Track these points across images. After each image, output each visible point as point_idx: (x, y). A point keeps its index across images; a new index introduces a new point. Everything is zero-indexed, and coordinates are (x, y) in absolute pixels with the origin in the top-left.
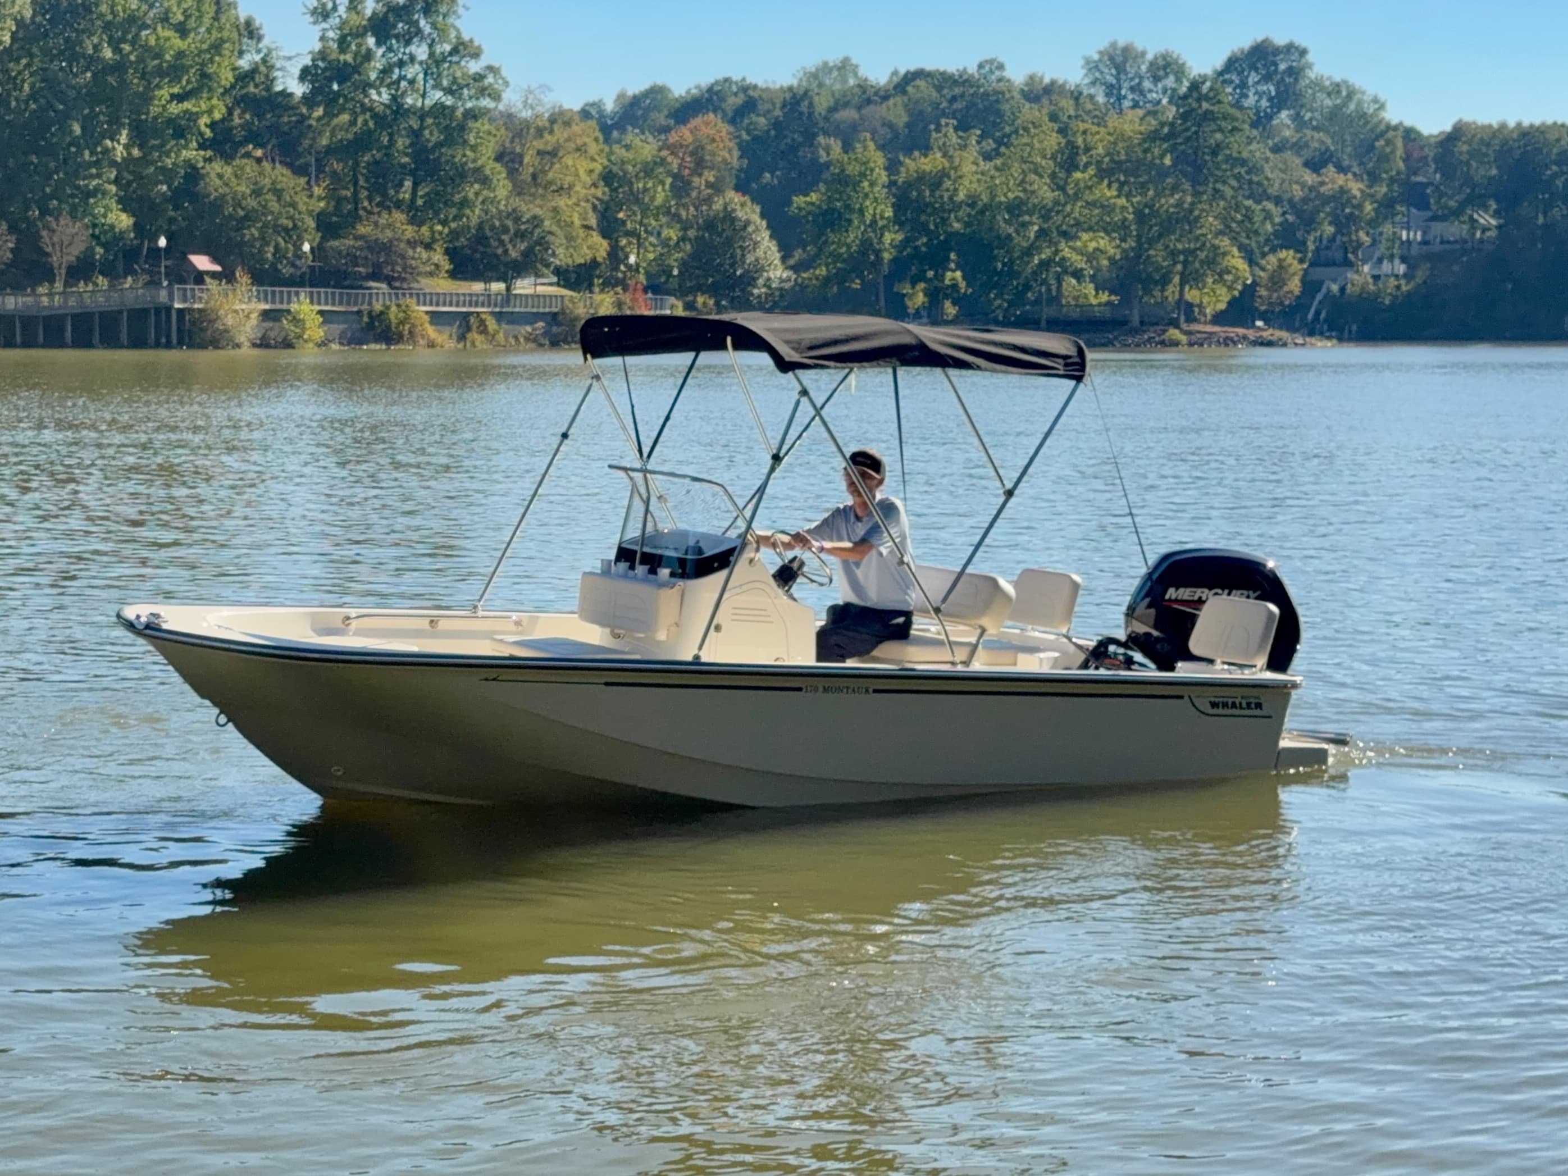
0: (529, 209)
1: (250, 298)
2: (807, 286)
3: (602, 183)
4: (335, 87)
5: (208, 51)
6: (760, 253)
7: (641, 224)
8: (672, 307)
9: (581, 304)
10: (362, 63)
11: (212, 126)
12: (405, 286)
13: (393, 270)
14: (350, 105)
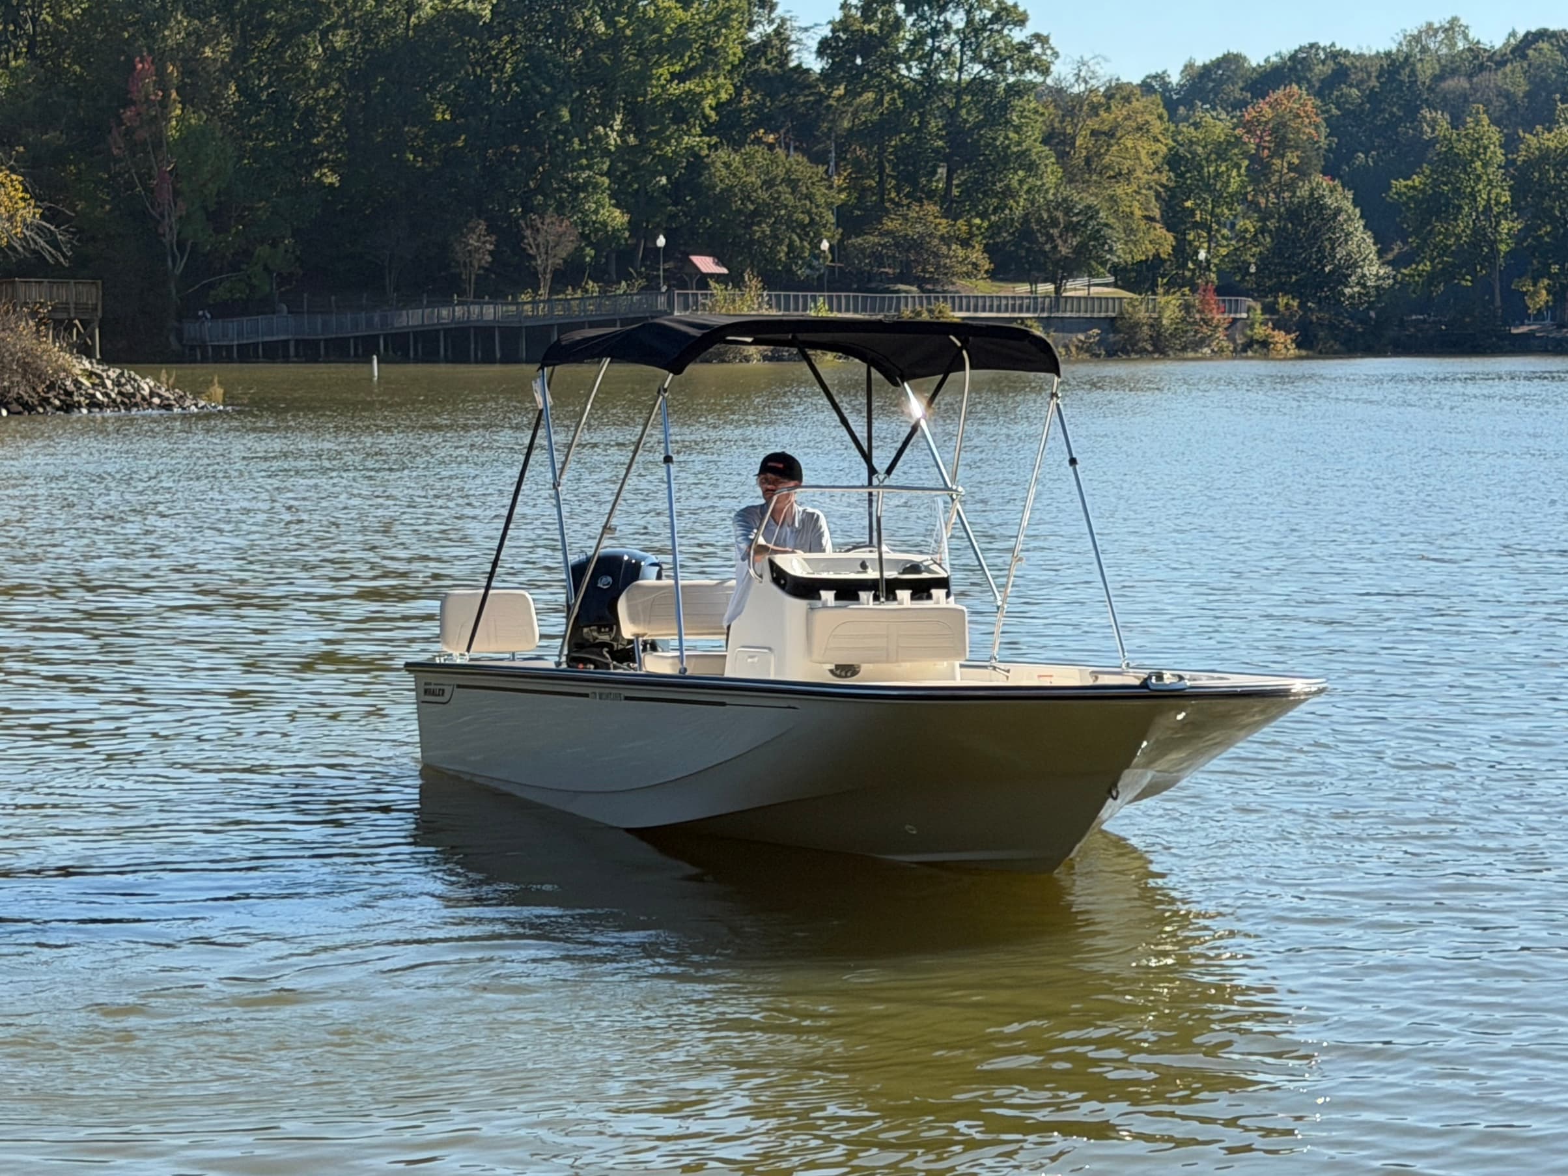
0: (1083, 198)
1: (760, 307)
2: (1409, 284)
3: (1166, 167)
4: (859, 61)
5: (713, 22)
6: (1352, 246)
7: (1212, 214)
8: (1248, 310)
9: (1143, 307)
10: (889, 34)
11: (718, 107)
12: (939, 288)
13: (924, 270)
14: (876, 81)
